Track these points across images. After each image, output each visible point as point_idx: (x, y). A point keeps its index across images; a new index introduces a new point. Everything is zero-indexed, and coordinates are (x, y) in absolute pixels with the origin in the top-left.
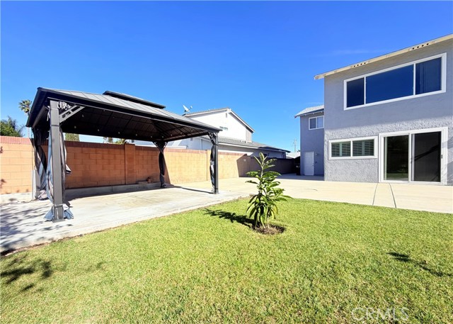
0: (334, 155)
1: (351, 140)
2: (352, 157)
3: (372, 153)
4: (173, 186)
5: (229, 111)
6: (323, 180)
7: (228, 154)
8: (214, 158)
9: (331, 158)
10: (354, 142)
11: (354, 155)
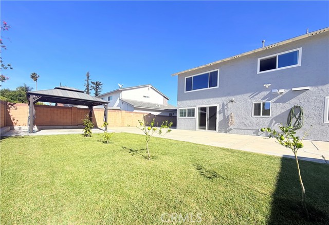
0: (181, 116)
1: (187, 108)
2: (187, 117)
3: (194, 116)
4: (98, 128)
5: (150, 86)
6: (176, 128)
7: (136, 113)
8: (105, 115)
9: (179, 117)
10: (188, 109)
11: (188, 116)
